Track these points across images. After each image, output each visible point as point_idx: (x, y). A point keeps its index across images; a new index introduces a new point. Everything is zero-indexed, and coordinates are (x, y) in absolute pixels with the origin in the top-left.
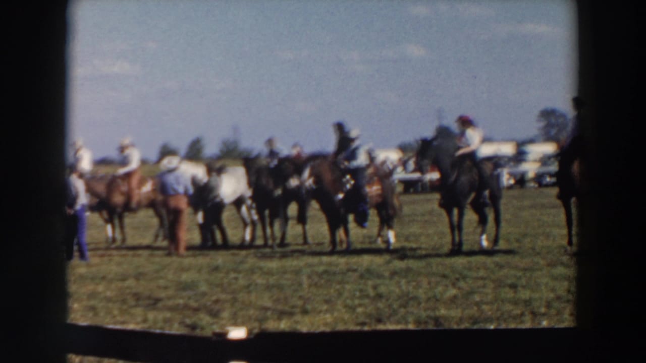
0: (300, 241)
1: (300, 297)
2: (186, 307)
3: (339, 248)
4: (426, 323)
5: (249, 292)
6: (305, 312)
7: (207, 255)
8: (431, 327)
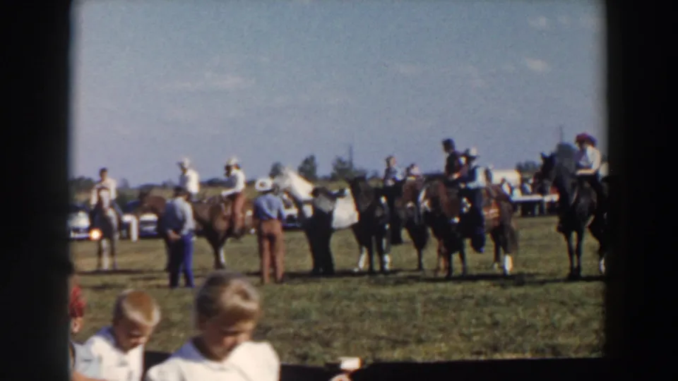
0: (415, 266)
1: (415, 326)
2: (296, 336)
3: (454, 274)
4: (543, 351)
5: (363, 321)
6: (420, 341)
7: (319, 282)
8: (549, 356)
